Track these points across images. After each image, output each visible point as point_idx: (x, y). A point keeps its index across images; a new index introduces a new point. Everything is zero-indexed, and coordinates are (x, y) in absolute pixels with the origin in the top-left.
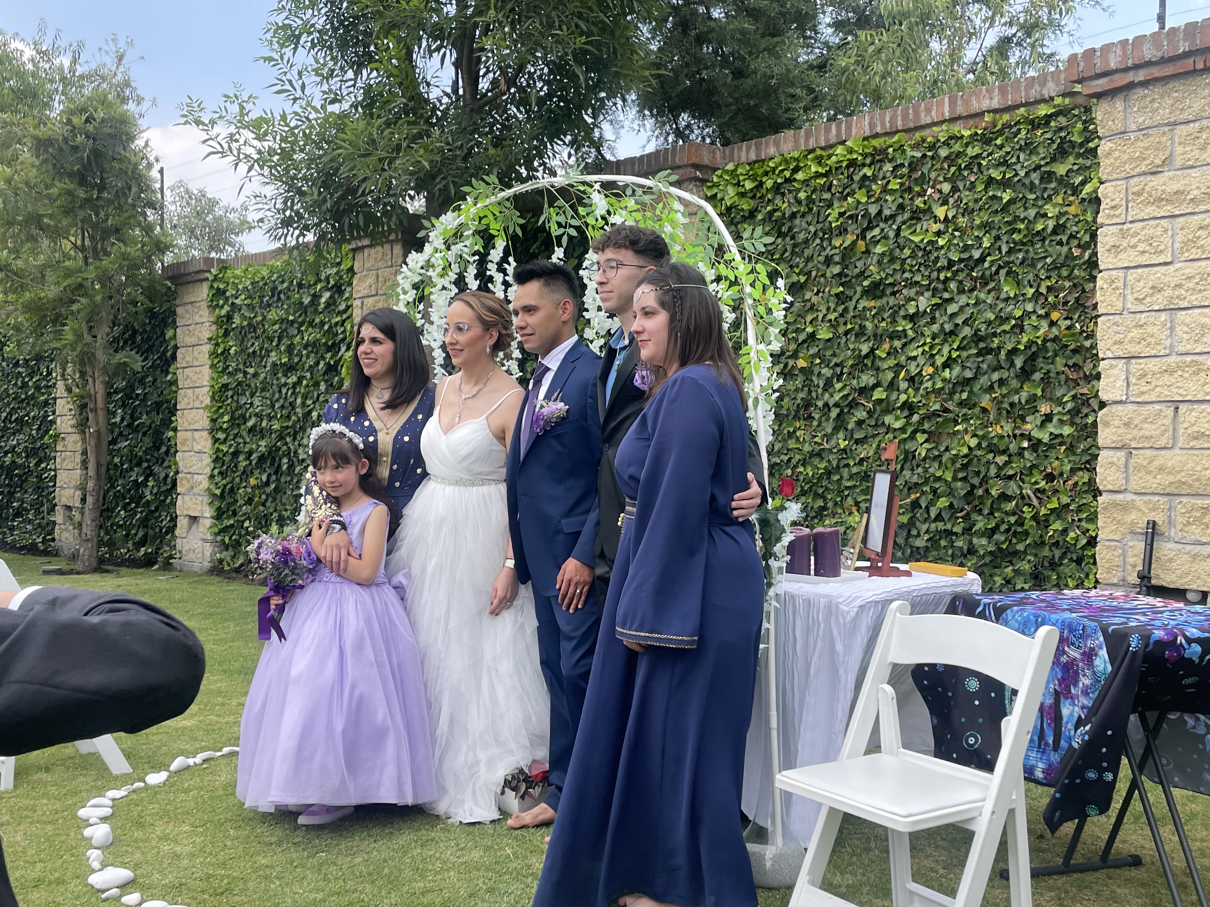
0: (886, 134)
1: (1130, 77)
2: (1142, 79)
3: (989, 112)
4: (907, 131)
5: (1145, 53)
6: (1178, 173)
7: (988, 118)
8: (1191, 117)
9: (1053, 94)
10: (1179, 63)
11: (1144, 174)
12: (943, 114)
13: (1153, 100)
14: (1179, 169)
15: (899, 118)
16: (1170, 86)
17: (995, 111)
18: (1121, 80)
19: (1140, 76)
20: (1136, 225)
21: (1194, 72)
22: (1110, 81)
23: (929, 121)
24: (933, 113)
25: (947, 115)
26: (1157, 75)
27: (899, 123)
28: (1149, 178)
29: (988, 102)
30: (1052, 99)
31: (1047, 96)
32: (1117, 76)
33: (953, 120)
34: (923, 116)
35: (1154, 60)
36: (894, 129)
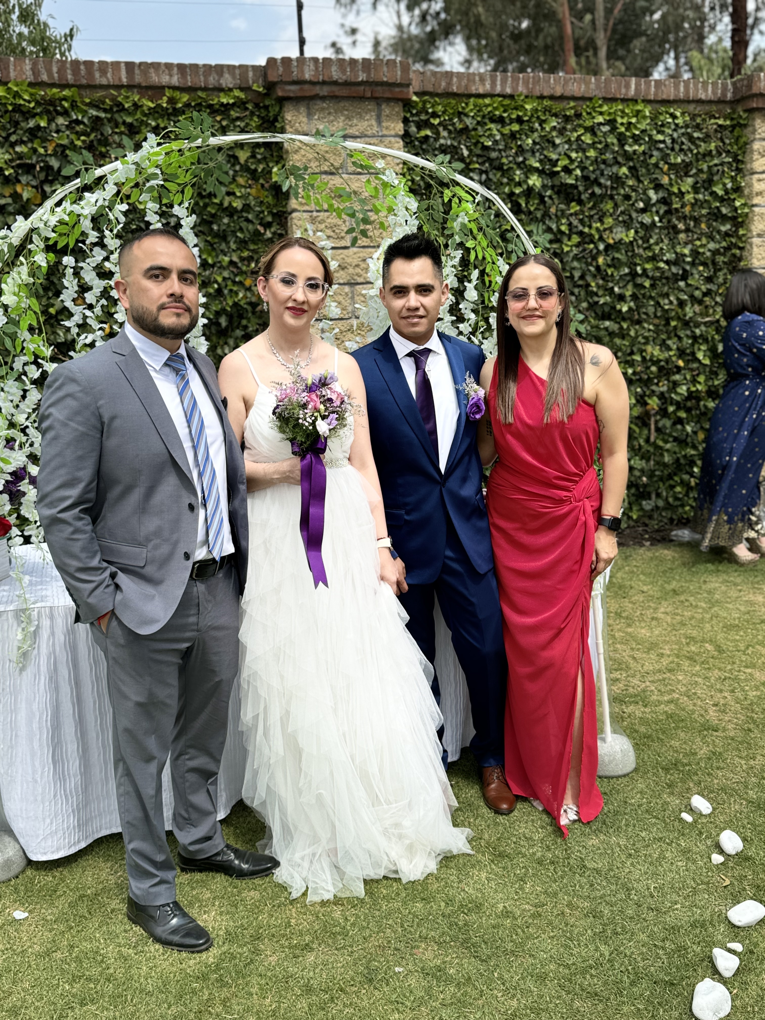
0: (53, 85)
1: (317, 90)
2: (326, 94)
3: (169, 87)
4: (80, 87)
5: (334, 73)
6: (351, 176)
7: (168, 93)
8: (357, 133)
9: (231, 86)
10: (353, 88)
11: (326, 173)
12: (120, 79)
13: (329, 113)
14: (350, 174)
15: (69, 71)
16: (342, 104)
17: (174, 88)
18: (309, 91)
19: (324, 91)
20: (322, 214)
21: (362, 98)
22: (301, 89)
23: (104, 82)
24: (109, 75)
25: (124, 80)
26: (337, 94)
27: (69, 77)
28: (330, 177)
29: (167, 77)
30: (230, 90)
31: (224, 86)
32: (306, 87)
33: (130, 87)
34: (97, 75)
35: (340, 81)
36: (64, 82)
